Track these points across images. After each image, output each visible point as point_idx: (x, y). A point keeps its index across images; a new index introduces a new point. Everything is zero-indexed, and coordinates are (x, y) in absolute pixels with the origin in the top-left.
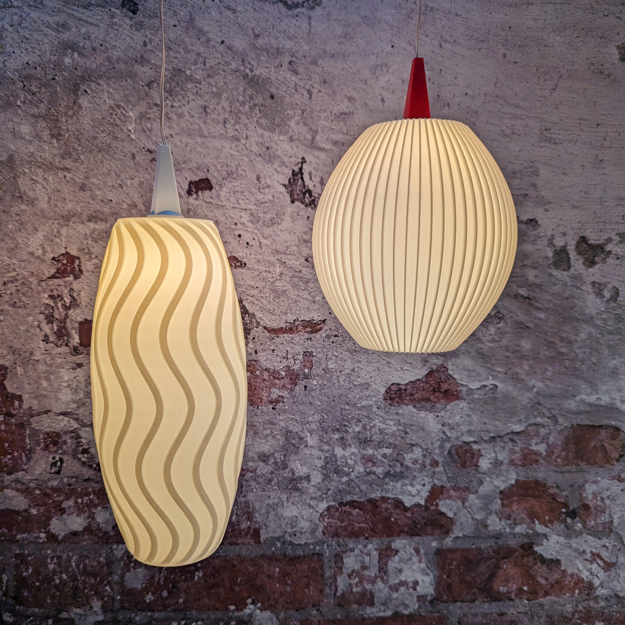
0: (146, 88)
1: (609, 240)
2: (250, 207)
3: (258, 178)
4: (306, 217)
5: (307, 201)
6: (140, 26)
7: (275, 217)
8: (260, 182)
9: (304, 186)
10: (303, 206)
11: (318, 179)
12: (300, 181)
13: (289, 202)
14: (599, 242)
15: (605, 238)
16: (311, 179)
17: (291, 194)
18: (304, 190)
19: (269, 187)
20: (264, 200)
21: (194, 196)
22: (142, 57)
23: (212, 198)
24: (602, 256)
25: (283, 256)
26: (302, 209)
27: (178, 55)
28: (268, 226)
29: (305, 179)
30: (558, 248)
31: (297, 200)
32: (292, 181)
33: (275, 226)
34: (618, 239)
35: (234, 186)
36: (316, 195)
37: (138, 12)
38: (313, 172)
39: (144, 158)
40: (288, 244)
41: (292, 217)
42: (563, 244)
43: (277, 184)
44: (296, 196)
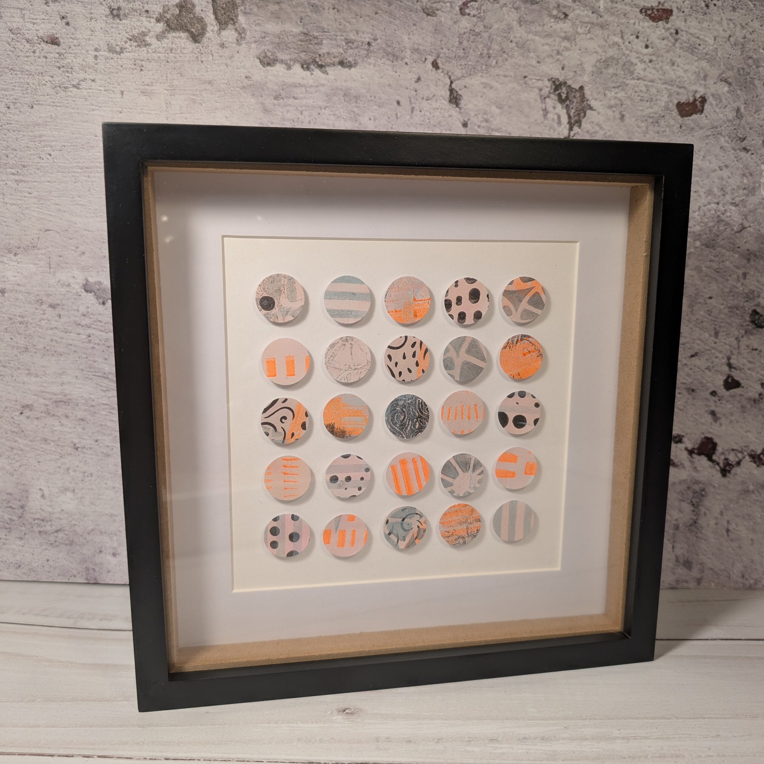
0: (746, 224)
1: (160, 37)
2: (633, 82)
3: (622, 117)
4: (566, 69)
5: (564, 90)
6: (750, 296)
7: (603, 70)
8: (621, 112)
9: (567, 107)
10: (569, 83)
11: (550, 116)
12: (572, 114)
13: (586, 88)
14: (174, 34)
15: (166, 41)
16: (559, 117)
17: (583, 98)
18: (568, 102)
19: (610, 107)
20: (617, 90)
21: (698, 96)
22: (749, 260)
23: (678, 94)
24: (168, 16)
25: (594, 20)
26: (570, 79)
27: (708, 264)
28: (612, 58)
29: (566, 116)
30: (230, 26)
31: (576, 90)
32: (582, 115)
33: (604, 58)
34: (147, 39)
35: (651, 108)
36: (552, 96)
37: (750, 311)
38: (556, 126)
39: (753, 142)
40: (589, 36)
41: (583, 70)
42: (224, 33)
43: (601, 110)
44: (578, 95)
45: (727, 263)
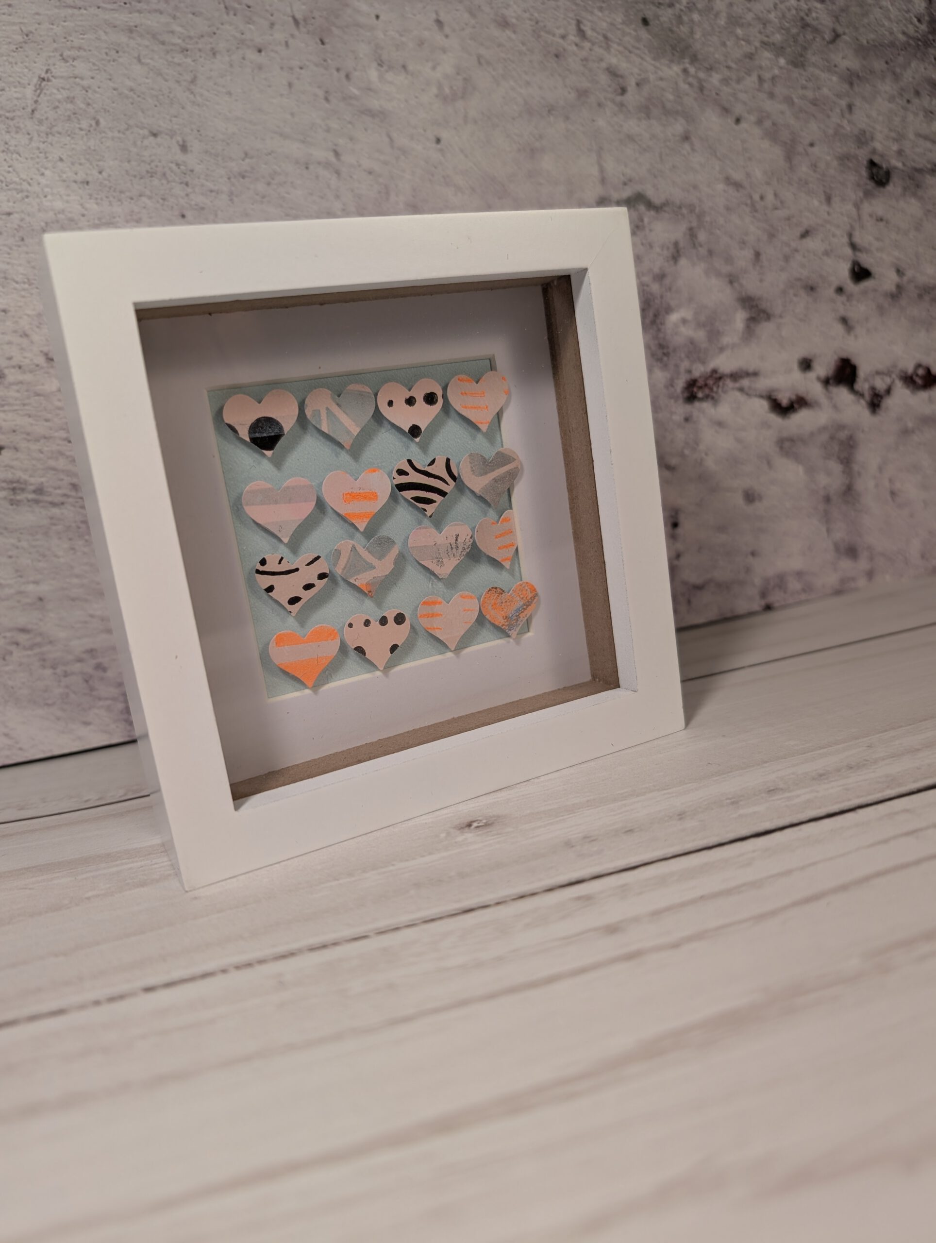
45: (825, 91)
